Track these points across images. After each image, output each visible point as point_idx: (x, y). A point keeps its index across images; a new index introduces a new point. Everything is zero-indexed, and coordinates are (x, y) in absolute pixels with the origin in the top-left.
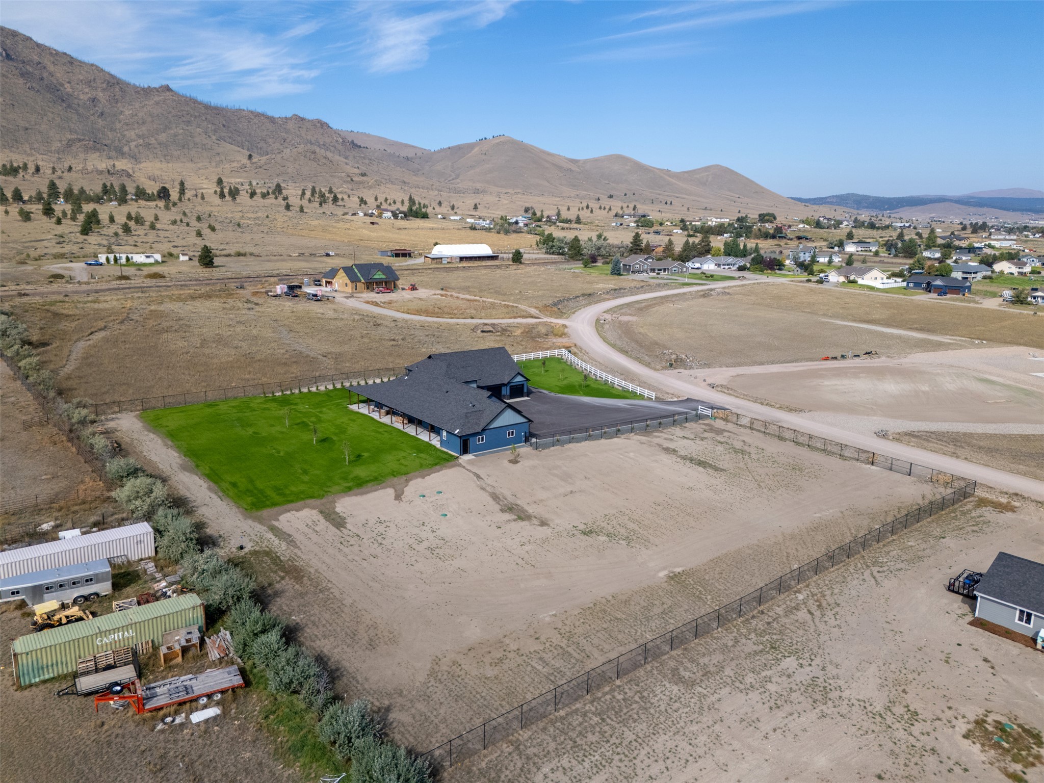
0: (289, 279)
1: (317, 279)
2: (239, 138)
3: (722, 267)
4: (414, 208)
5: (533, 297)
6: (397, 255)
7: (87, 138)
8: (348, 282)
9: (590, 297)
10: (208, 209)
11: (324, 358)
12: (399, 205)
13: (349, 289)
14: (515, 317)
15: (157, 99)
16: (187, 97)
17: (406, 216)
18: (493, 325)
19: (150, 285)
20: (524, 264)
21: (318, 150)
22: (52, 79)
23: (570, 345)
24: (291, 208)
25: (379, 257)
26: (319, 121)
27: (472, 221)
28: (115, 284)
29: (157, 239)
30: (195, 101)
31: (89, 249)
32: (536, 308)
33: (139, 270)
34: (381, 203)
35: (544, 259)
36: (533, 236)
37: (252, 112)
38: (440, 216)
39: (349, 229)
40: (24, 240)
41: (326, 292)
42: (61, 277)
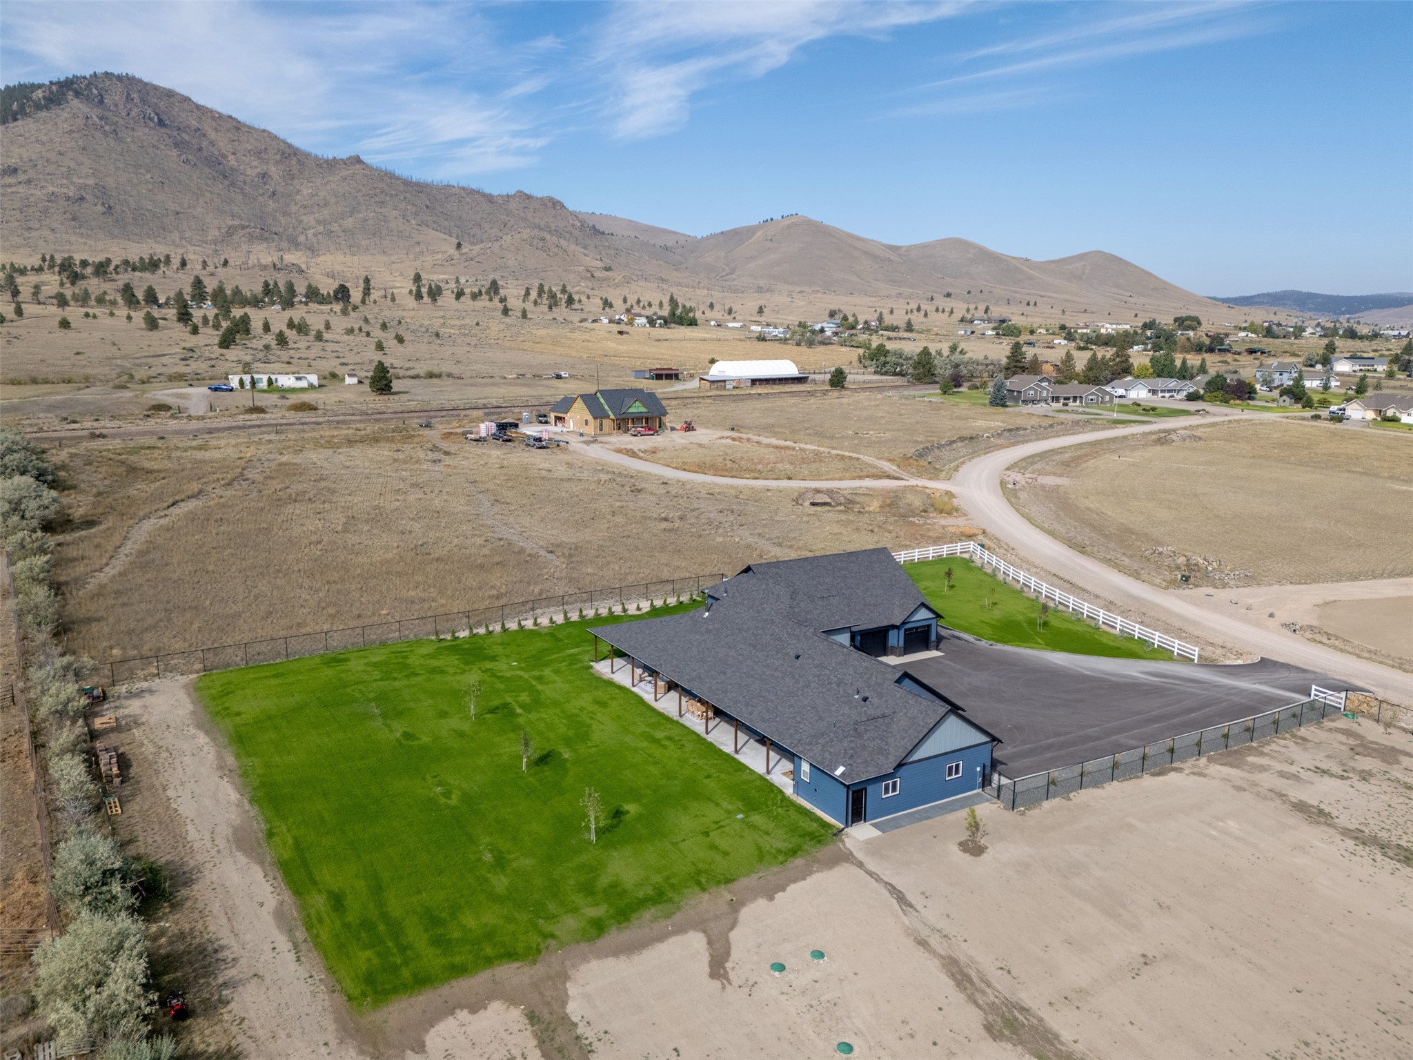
0: (500, 413)
1: (543, 412)
2: (446, 223)
3: (1160, 395)
4: (678, 312)
5: (878, 442)
6: (659, 377)
7: (252, 224)
8: (590, 418)
9: (974, 443)
10: (398, 314)
11: (550, 556)
12: (655, 309)
13: (591, 429)
14: (860, 478)
15: (344, 173)
16: (381, 171)
17: (666, 322)
18: (830, 492)
19: (291, 421)
20: (848, 389)
21: (548, 237)
22: (213, 149)
23: (976, 532)
24: (510, 313)
25: (632, 379)
26: (551, 199)
27: (759, 329)
28: (241, 419)
29: (322, 354)
30: (391, 176)
31: (221, 368)
32: (890, 460)
33: (283, 397)
34: (632, 306)
35: (877, 382)
36: (848, 349)
37: (463, 189)
38: (713, 323)
39: (589, 341)
40: (137, 355)
41: (555, 433)
42: (166, 408)
